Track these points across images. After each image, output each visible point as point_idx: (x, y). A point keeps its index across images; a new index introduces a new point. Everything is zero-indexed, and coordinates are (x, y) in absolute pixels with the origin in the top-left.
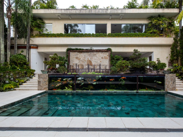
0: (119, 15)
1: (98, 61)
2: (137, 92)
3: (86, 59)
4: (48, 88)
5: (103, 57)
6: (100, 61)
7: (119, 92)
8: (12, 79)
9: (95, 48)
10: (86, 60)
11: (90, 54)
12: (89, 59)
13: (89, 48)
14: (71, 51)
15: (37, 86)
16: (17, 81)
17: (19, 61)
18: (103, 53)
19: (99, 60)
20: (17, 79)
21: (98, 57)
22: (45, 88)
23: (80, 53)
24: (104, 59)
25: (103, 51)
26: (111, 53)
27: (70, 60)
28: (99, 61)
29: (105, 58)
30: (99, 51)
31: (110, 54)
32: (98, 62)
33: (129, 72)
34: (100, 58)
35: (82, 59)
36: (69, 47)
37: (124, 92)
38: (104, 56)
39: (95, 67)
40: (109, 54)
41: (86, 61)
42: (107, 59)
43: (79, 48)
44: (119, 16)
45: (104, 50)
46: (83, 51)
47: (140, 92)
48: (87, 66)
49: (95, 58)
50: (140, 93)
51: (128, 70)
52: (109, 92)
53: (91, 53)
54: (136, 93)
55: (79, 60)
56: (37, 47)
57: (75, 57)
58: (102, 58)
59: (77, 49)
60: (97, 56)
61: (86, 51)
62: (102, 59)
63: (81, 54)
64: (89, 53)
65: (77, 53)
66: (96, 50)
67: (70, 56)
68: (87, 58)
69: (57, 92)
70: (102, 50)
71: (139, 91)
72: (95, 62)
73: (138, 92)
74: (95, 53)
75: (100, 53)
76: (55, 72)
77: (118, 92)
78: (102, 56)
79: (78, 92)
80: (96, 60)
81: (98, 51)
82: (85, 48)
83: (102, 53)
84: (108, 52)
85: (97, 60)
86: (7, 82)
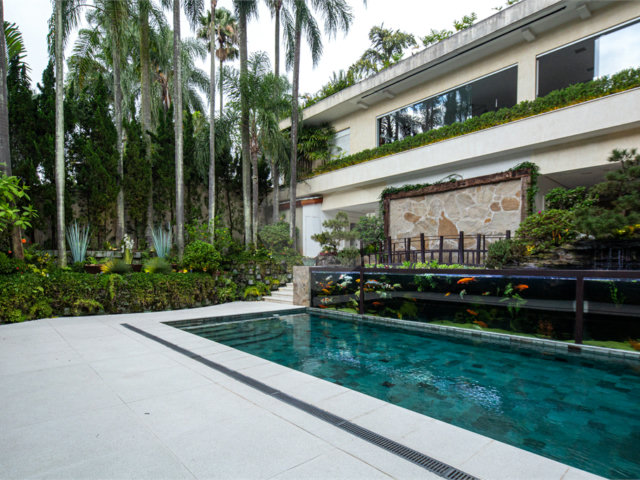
0: (564, 8)
1: (478, 219)
2: (571, 348)
3: (437, 218)
4: (309, 302)
5: (500, 201)
6: (487, 218)
7: (491, 338)
8: (259, 277)
9: (467, 175)
10: (438, 221)
11: (448, 200)
12: (446, 216)
13: (444, 178)
14: (393, 196)
15: (292, 293)
16: (268, 282)
17: (270, 240)
18: (499, 186)
19: (482, 217)
20: (266, 278)
21: (477, 204)
22: (304, 301)
23: (419, 199)
24: (502, 210)
25: (497, 178)
26: (532, 183)
27: (391, 226)
28: (483, 221)
29: (508, 205)
30: (482, 182)
31: (526, 187)
32: (475, 223)
33: (572, 262)
34: (487, 207)
35: (423, 219)
36: (389, 187)
37: (511, 340)
38: (503, 197)
39: (466, 241)
40: (522, 188)
41: (436, 223)
42: (516, 209)
43: (414, 183)
44: (563, 11)
45: (501, 174)
46: (426, 190)
47: (586, 352)
48: (438, 243)
49: (467, 209)
50: (588, 356)
51: (567, 251)
52: (454, 332)
53: (455, 192)
54: (565, 352)
55: (414, 222)
56: (319, 199)
57: (404, 213)
58: (495, 207)
59: (408, 189)
60: (473, 203)
61: (435, 189)
62: (493, 213)
63: (422, 202)
64: (447, 195)
65: (408, 200)
66: (468, 180)
67: (391, 213)
68: (440, 212)
69: (326, 313)
70: (494, 175)
71: (585, 346)
72: (467, 223)
73: (578, 350)
74: (466, 192)
75: (487, 188)
76: (332, 263)
77: (485, 337)
78: (493, 201)
79: (367, 319)
80: (468, 219)
81: (477, 182)
82: (432, 181)
83: (494, 187)
84: (519, 179)
85: (476, 216)
86: (251, 282)
